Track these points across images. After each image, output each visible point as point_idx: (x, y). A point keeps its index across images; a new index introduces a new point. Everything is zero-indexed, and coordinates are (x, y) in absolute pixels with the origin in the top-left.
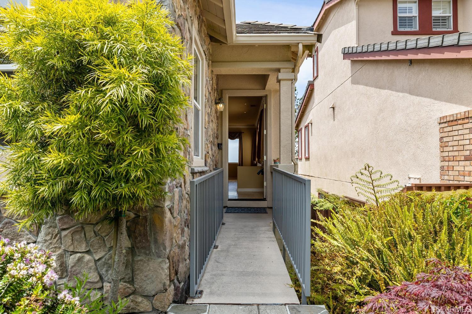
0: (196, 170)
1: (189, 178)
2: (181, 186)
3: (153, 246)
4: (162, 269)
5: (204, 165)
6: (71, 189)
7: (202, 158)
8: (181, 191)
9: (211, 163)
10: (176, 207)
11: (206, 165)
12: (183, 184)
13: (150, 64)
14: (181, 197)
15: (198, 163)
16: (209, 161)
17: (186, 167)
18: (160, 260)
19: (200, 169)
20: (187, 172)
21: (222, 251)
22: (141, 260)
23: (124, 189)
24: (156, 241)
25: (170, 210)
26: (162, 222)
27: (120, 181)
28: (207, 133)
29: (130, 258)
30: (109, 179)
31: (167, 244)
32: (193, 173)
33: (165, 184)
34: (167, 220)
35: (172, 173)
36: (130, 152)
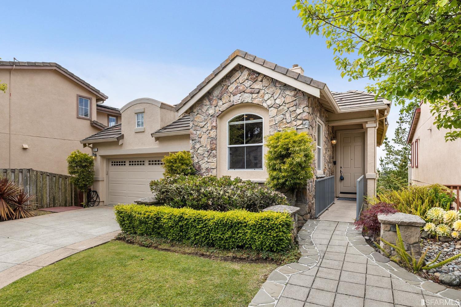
0: (318, 176)
1: (315, 179)
2: (312, 182)
3: (303, 200)
4: (306, 207)
5: (323, 174)
6: (286, 181)
7: (322, 171)
8: (312, 184)
9: (328, 173)
10: (310, 189)
11: (324, 174)
12: (313, 182)
13: (304, 151)
14: (312, 186)
15: (320, 173)
16: (326, 171)
17: (314, 176)
18: (305, 204)
19: (320, 176)
20: (314, 177)
21: (330, 211)
22: (299, 204)
23: (298, 181)
24: (304, 199)
25: (308, 189)
26: (306, 193)
27: (297, 179)
28: (325, 159)
29: (296, 203)
30: (295, 179)
31: (308, 200)
32: (317, 178)
33: (307, 181)
34: (308, 192)
35: (309, 178)
36: (300, 173)
